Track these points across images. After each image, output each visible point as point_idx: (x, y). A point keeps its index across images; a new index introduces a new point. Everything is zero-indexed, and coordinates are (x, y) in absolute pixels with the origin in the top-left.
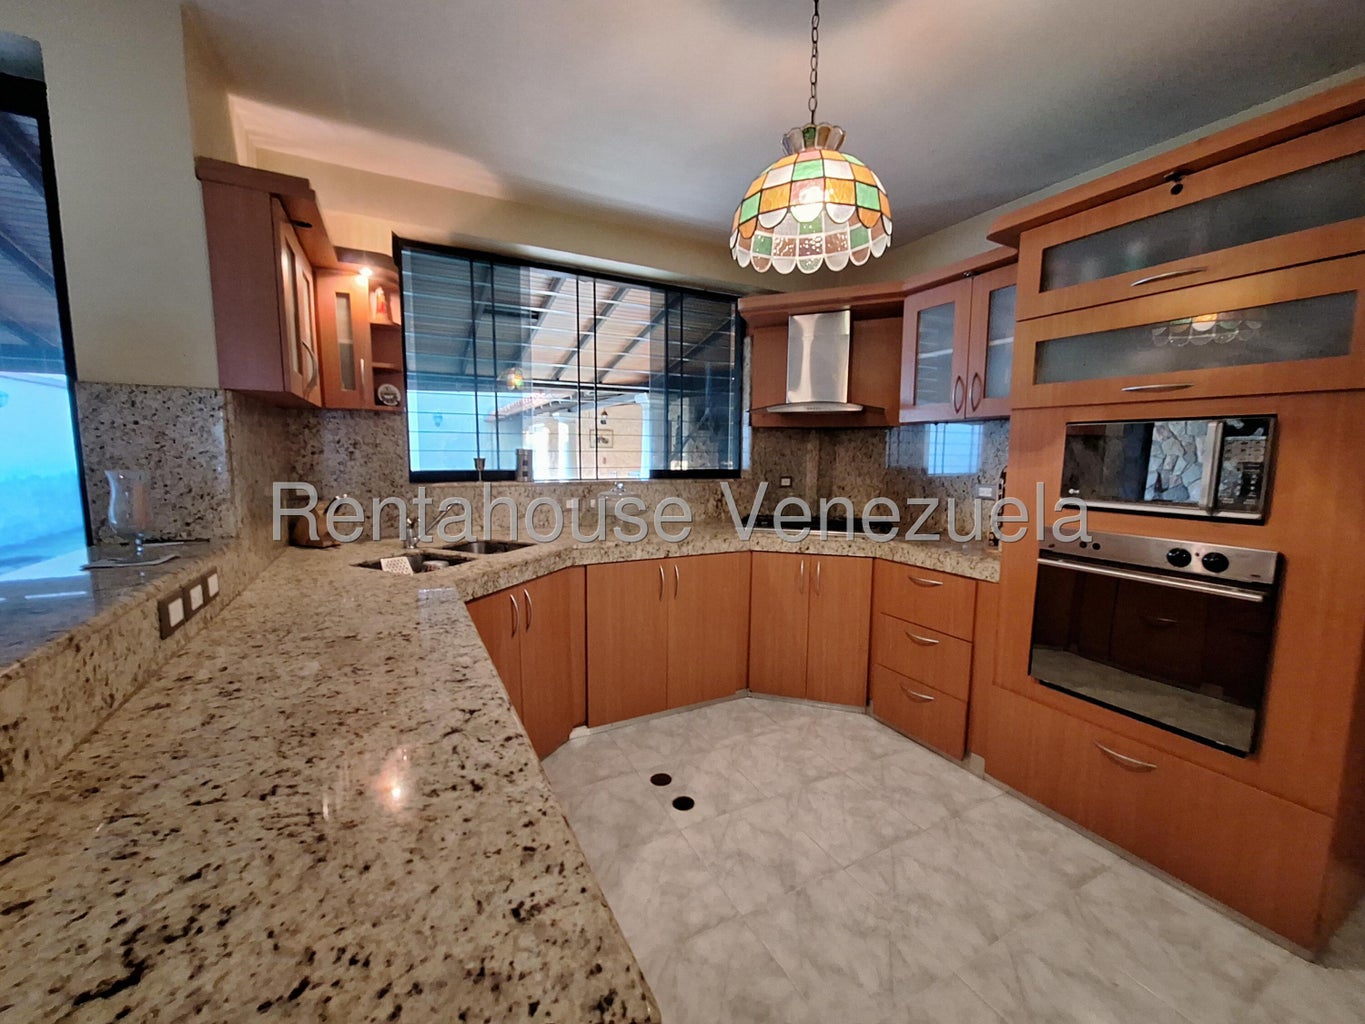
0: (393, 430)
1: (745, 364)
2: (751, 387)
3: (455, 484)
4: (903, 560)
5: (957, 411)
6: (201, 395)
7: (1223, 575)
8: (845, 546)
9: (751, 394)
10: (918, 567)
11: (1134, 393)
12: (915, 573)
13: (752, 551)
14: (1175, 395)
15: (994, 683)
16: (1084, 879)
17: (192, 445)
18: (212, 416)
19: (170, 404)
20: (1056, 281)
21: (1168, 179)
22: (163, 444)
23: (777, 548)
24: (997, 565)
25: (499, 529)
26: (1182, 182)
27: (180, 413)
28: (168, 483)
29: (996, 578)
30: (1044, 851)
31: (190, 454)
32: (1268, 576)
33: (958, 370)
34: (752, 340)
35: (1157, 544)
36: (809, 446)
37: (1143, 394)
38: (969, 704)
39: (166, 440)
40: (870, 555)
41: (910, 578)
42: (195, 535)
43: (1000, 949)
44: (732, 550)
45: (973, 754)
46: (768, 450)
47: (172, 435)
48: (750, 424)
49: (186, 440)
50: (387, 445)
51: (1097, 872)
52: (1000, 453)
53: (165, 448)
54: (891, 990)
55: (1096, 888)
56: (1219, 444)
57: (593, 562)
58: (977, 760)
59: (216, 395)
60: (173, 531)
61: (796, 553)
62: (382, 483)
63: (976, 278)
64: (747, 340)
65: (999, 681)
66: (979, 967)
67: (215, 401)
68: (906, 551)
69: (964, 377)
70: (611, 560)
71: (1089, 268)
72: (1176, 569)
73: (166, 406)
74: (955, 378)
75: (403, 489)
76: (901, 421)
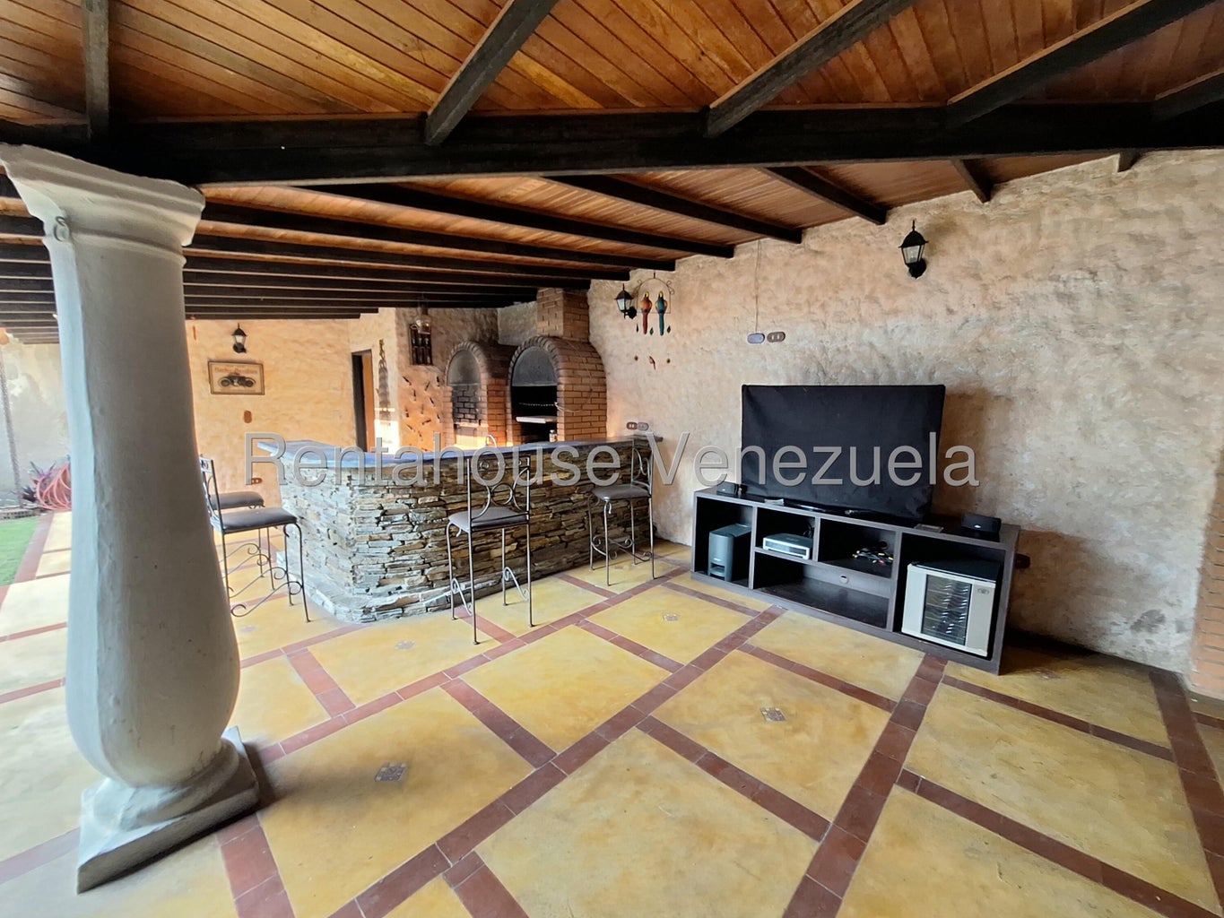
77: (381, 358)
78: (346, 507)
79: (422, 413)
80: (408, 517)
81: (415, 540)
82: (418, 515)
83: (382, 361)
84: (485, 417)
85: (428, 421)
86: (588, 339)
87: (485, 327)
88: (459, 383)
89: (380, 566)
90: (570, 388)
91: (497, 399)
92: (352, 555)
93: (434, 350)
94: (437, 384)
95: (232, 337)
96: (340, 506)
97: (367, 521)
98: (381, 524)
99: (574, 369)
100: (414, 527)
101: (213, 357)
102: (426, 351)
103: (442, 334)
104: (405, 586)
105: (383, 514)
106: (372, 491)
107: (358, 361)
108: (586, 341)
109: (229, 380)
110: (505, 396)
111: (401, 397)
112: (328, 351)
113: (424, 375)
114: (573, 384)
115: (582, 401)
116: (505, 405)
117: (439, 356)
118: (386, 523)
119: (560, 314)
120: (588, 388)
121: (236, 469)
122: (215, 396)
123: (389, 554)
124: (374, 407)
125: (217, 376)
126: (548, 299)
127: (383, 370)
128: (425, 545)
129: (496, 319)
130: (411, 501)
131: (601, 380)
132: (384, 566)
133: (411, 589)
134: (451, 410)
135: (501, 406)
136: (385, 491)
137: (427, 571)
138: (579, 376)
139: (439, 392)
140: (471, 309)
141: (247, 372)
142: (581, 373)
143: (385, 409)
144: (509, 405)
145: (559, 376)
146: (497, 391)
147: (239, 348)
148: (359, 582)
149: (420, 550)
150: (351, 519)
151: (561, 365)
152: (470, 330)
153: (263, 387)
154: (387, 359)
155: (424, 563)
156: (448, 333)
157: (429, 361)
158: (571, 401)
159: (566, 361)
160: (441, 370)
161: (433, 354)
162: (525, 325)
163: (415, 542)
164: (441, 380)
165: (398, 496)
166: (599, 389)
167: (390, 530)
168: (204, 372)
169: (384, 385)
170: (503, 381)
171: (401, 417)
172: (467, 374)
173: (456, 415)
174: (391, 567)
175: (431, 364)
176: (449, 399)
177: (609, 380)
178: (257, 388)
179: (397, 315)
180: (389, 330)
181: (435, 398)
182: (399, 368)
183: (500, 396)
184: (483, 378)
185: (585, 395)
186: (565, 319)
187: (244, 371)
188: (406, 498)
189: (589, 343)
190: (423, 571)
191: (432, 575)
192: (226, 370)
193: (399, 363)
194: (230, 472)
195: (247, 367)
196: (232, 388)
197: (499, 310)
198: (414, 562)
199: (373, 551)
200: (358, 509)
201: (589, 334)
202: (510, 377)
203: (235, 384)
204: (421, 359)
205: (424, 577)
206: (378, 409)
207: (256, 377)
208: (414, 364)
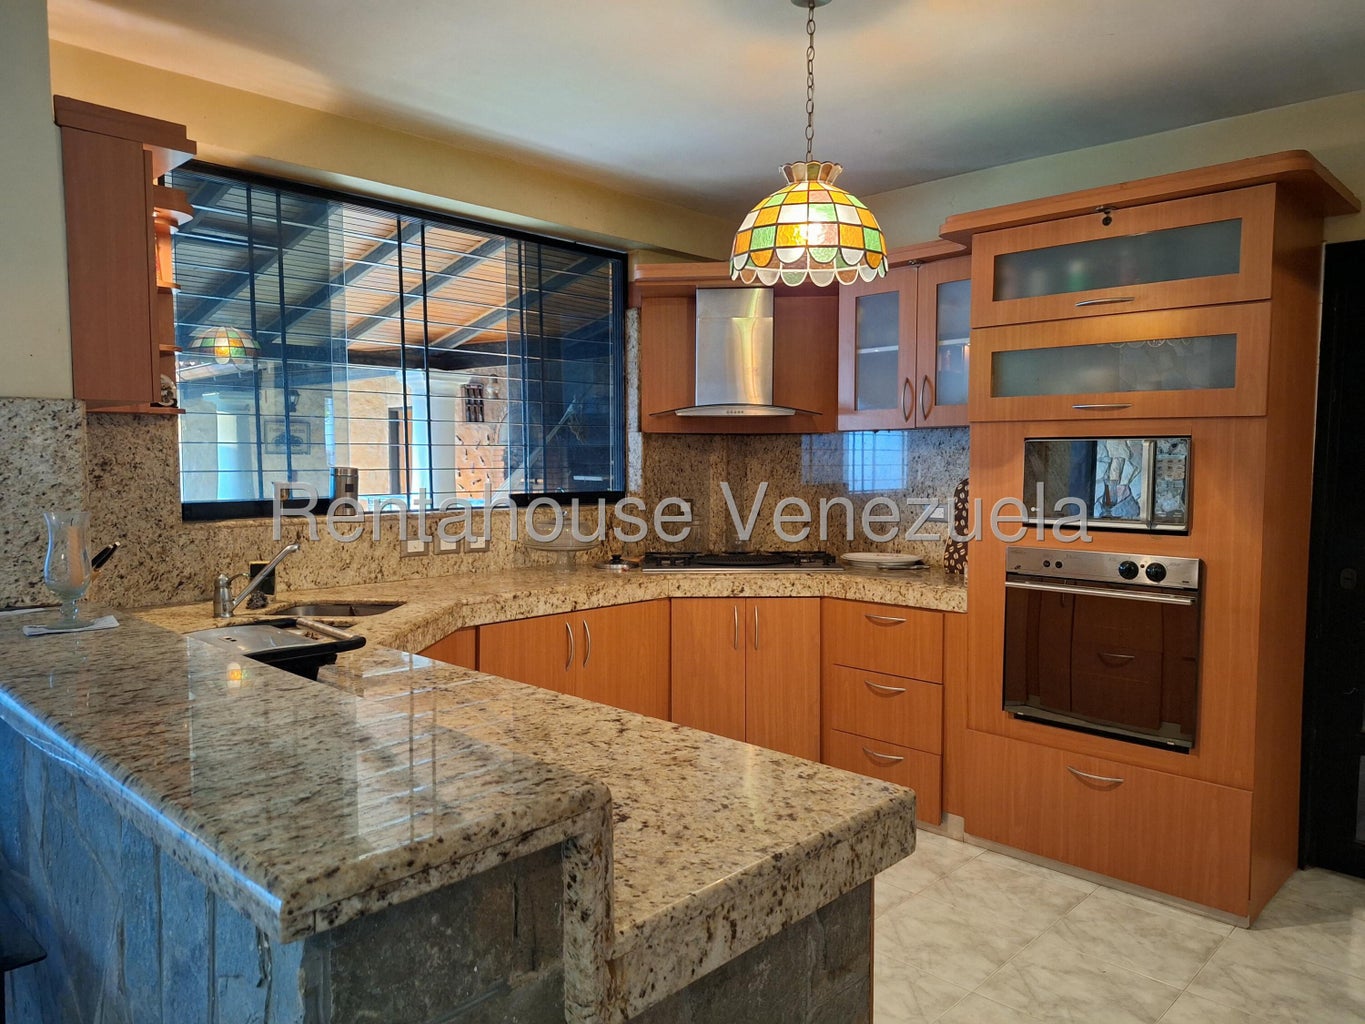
0: (161, 441)
1: (630, 346)
2: (640, 380)
3: (250, 522)
4: (858, 596)
5: (907, 419)
6: (56, 409)
7: (1162, 583)
8: (788, 585)
9: (639, 388)
10: (877, 603)
11: (1084, 411)
12: (874, 612)
13: (670, 599)
14: (1116, 414)
15: (968, 727)
16: (1070, 906)
17: (42, 477)
18: (68, 436)
19: (16, 421)
20: (1008, 290)
21: (1100, 211)
22: (6, 475)
23: (704, 592)
24: (963, 593)
25: (312, 585)
26: (1111, 215)
27: (28, 434)
28: (10, 529)
29: (964, 607)
30: (1032, 891)
31: (39, 488)
32: (1194, 583)
33: (905, 370)
34: (639, 314)
35: (1109, 560)
36: (713, 458)
37: (1091, 412)
38: (942, 756)
39: (9, 471)
40: (817, 594)
41: (868, 618)
42: (41, 599)
43: (1008, 968)
44: (649, 598)
45: (950, 815)
46: (662, 464)
47: (18, 463)
48: (640, 429)
49: (35, 470)
50: (151, 464)
51: (1080, 898)
52: (951, 467)
53: (9, 482)
54: (922, 1014)
55: (1081, 911)
56: (1152, 461)
57: (487, 622)
58: (955, 821)
59: (74, 408)
60: (14, 594)
61: (728, 597)
62: (143, 524)
63: (922, 267)
64: (632, 314)
65: (973, 723)
66: (991, 983)
67: (72, 416)
68: (861, 586)
69: (912, 380)
70: (509, 618)
71: (1038, 279)
72: (1127, 581)
73: (12, 424)
74: (902, 381)
75: (173, 532)
76: (840, 429)
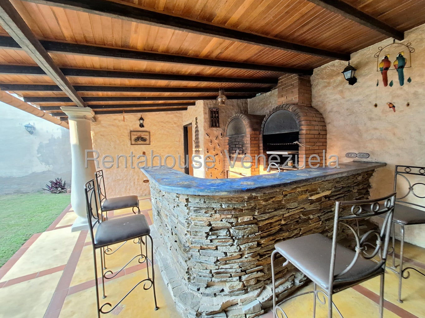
77: (196, 126)
78: (184, 221)
79: (214, 151)
80: (230, 233)
81: (235, 252)
82: (237, 231)
83: (197, 127)
84: (249, 151)
85: (217, 155)
86: (311, 104)
87: (242, 109)
88: (233, 135)
89: (208, 271)
90: (308, 132)
91: (255, 142)
92: (187, 259)
93: (220, 120)
94: (221, 136)
95: (139, 121)
96: (180, 218)
97: (199, 234)
98: (209, 238)
99: (310, 121)
100: (234, 241)
101: (132, 129)
102: (216, 121)
103: (223, 112)
104: (227, 290)
105: (211, 230)
106: (204, 211)
107: (186, 129)
108: (310, 106)
109: (137, 139)
110: (259, 140)
111: (205, 143)
112: (175, 126)
113: (215, 132)
114: (310, 130)
115: (315, 140)
116: (259, 145)
117: (222, 123)
118: (214, 237)
119: (296, 90)
120: (317, 132)
121: (139, 176)
122: (132, 145)
123: (215, 263)
124: (192, 149)
125: (134, 137)
126: (286, 84)
127: (197, 131)
128: (242, 256)
129: (247, 105)
130: (233, 220)
131: (324, 127)
132: (211, 272)
133: (232, 293)
134: (228, 149)
135: (257, 145)
136: (213, 212)
137: (244, 278)
138: (313, 125)
139: (222, 140)
140: (235, 100)
141: (144, 135)
142: (314, 123)
143: (197, 149)
144: (261, 145)
145: (302, 125)
146: (255, 138)
147: (142, 126)
148: (192, 281)
149: (238, 261)
150: (188, 231)
151: (302, 118)
152: (236, 111)
153: (150, 142)
154: (198, 126)
155: (242, 271)
156: (226, 112)
157: (218, 126)
158: (308, 140)
159: (305, 116)
160: (223, 130)
161: (220, 122)
162: (264, 105)
163: (235, 254)
164: (223, 135)
165: (223, 216)
166: (323, 133)
167: (216, 243)
168: (129, 136)
169: (197, 138)
170: (258, 132)
171: (205, 153)
172: (238, 130)
173: (231, 151)
174: (218, 273)
175: (219, 126)
176: (227, 143)
177: (329, 127)
178: (147, 142)
179: (204, 104)
180: (200, 112)
181: (220, 143)
182: (204, 129)
183: (257, 141)
184: (248, 131)
185: (316, 136)
186: (300, 93)
187: (143, 135)
188: (228, 218)
189: (311, 107)
190: (240, 277)
191: (248, 281)
192: (137, 135)
193: (204, 127)
194: (137, 178)
195: (144, 133)
196: (139, 142)
197: (249, 100)
198: (234, 270)
199: (203, 259)
200: (193, 224)
201: (311, 101)
202: (262, 129)
203: (140, 140)
204: (214, 125)
205: (241, 283)
206: (194, 149)
207: (147, 137)
208: (211, 127)
